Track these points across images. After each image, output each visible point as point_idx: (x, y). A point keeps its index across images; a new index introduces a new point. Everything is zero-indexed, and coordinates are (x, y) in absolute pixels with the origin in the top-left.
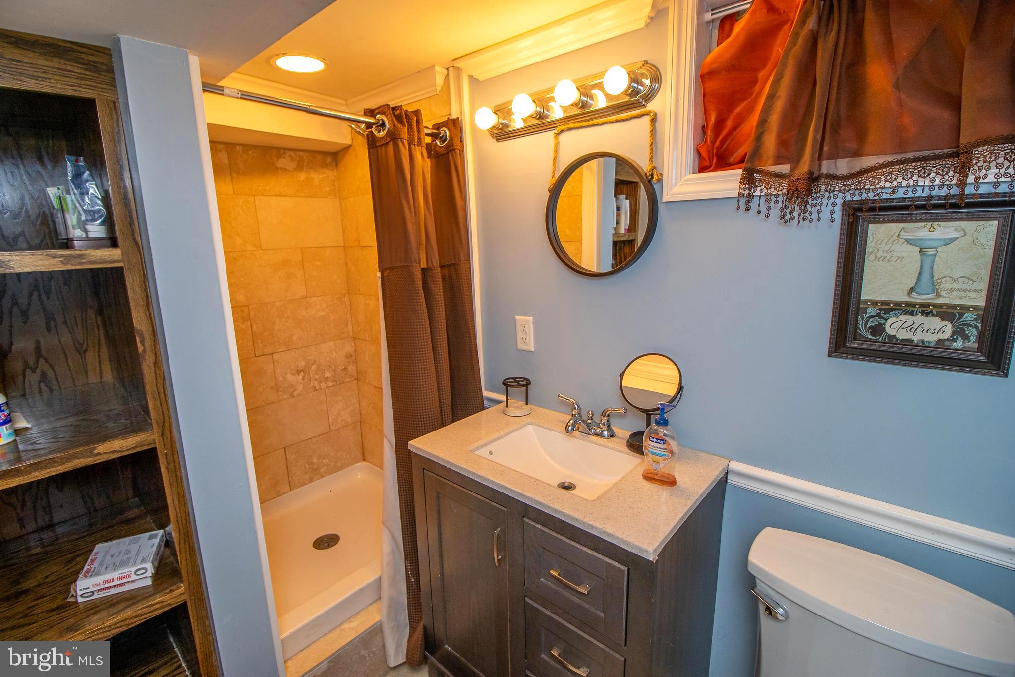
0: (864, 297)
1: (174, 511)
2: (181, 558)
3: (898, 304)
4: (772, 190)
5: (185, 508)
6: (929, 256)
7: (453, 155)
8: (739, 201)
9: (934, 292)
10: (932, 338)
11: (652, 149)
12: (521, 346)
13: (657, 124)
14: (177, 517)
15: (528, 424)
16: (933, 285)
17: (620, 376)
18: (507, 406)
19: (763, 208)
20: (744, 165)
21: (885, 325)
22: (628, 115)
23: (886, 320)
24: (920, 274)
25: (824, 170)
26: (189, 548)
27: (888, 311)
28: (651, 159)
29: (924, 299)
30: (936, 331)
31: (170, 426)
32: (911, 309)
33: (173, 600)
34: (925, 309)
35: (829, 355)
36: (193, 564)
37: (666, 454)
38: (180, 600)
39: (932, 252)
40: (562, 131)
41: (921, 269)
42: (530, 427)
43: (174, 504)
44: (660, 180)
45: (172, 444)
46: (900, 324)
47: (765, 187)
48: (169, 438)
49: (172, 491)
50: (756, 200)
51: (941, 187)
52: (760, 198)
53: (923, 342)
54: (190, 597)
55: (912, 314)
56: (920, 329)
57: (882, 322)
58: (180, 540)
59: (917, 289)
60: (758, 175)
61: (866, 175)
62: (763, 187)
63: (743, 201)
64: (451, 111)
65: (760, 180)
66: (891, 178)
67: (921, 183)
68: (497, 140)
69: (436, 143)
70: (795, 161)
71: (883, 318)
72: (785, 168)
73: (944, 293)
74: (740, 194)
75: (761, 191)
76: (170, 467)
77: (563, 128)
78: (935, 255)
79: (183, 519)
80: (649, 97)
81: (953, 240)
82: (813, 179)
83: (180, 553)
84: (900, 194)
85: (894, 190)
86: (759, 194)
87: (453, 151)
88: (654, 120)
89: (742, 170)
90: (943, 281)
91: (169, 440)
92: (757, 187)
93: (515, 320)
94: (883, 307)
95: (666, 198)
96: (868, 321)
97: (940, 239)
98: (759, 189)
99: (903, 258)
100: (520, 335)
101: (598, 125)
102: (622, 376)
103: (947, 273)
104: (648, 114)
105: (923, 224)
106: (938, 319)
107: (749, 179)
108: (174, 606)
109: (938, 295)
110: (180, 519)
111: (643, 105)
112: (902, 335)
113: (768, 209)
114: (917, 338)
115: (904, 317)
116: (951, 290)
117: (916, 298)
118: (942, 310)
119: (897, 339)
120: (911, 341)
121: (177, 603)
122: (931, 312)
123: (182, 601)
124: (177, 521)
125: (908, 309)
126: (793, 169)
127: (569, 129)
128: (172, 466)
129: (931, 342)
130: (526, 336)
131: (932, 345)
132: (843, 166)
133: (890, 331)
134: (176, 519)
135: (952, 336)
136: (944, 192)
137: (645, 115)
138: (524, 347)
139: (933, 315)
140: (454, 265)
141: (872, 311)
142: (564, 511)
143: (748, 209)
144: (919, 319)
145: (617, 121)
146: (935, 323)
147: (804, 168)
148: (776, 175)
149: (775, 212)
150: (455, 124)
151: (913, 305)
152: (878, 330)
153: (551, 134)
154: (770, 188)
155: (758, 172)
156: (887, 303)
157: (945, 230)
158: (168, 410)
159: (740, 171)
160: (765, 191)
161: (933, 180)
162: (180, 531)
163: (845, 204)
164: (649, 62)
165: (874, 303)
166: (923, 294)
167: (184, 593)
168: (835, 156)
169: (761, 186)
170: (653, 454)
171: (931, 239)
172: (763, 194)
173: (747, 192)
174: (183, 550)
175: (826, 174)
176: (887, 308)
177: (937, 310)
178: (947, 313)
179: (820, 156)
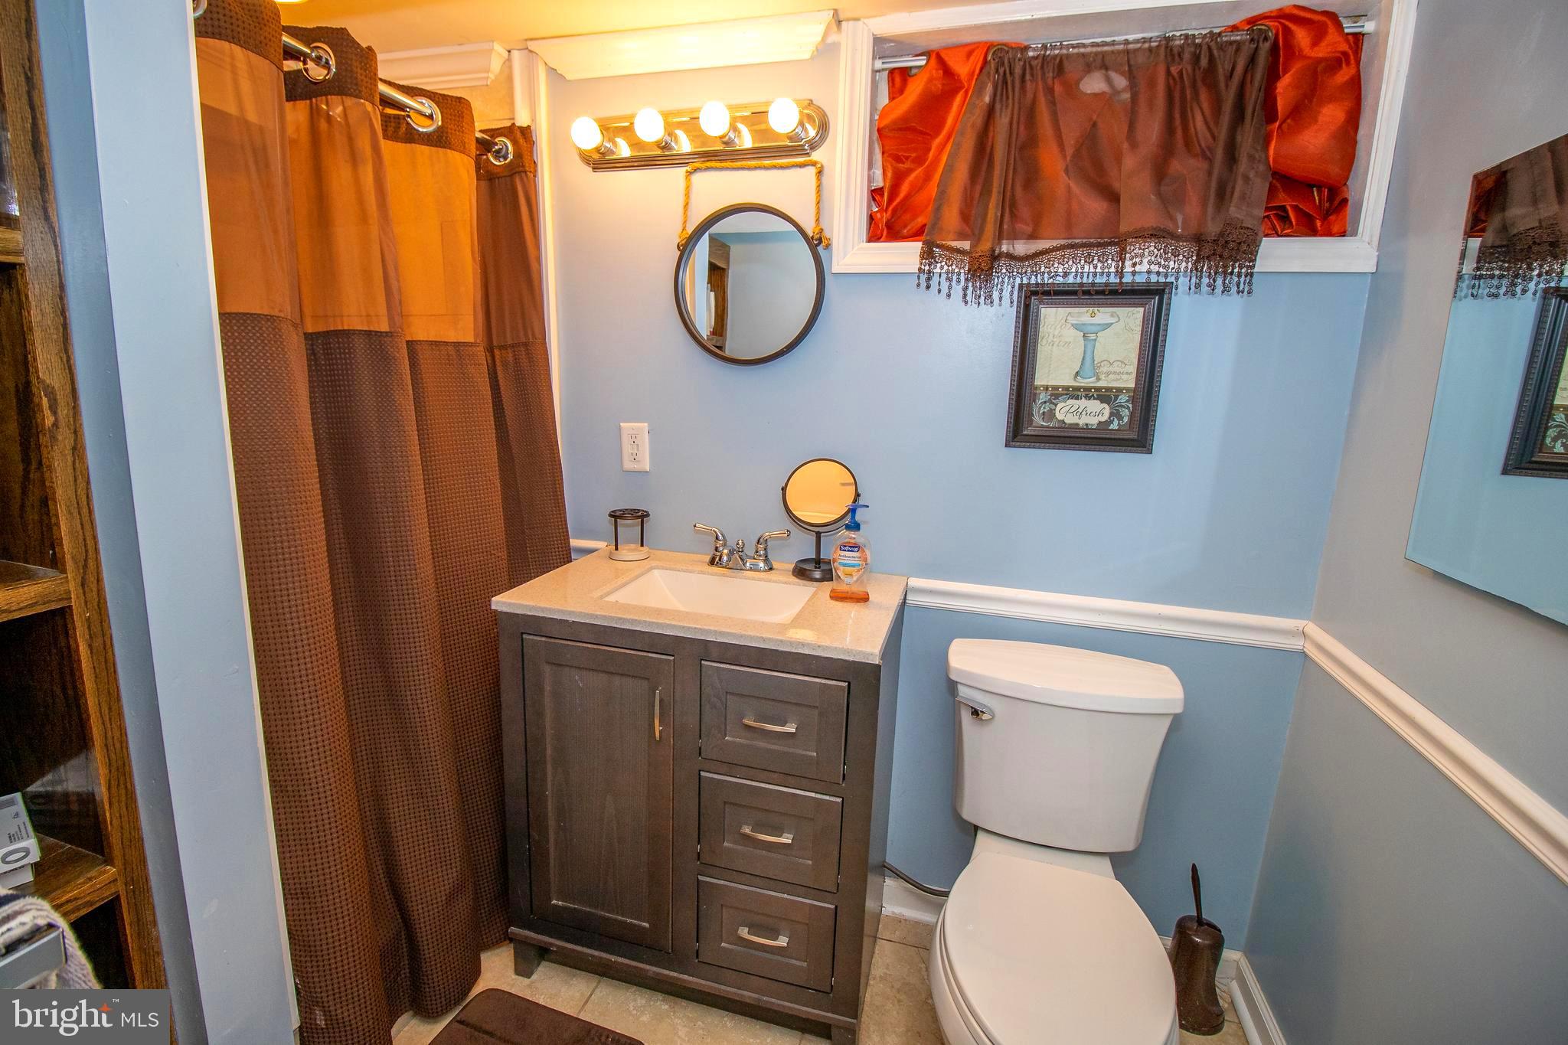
0: (1037, 383)
1: (101, 727)
2: (110, 814)
3: (1066, 388)
4: (954, 267)
5: (120, 720)
6: (1090, 340)
7: (522, 180)
8: (919, 278)
9: (1095, 376)
10: (1093, 421)
11: (818, 208)
12: (628, 465)
13: (825, 179)
14: (106, 738)
15: (652, 568)
16: (1094, 369)
17: (782, 489)
18: (617, 549)
19: (945, 285)
20: (923, 238)
21: (1055, 410)
22: (788, 163)
23: (1056, 405)
24: (1084, 359)
25: (1004, 248)
26: (126, 795)
27: (1057, 396)
28: (818, 220)
29: (1087, 383)
30: (1097, 414)
31: (98, 567)
32: (1076, 393)
33: (95, 894)
34: (1087, 393)
35: (1007, 445)
36: (132, 824)
37: (860, 563)
38: (107, 894)
39: (1093, 337)
40: (696, 170)
41: (1085, 353)
42: (656, 572)
43: (101, 713)
44: (828, 246)
45: (99, 602)
46: (1067, 408)
47: (946, 263)
48: (95, 589)
49: (98, 689)
50: (936, 276)
51: (1102, 274)
52: (940, 275)
53: (1087, 425)
54: (126, 885)
55: (1077, 398)
56: (1084, 413)
57: (1053, 407)
58: (110, 780)
59: (1081, 373)
60: (937, 250)
61: (1041, 257)
62: (943, 263)
63: (923, 277)
64: (514, 114)
65: (940, 255)
66: (1064, 261)
67: (1086, 269)
68: (594, 168)
69: (488, 159)
70: (976, 237)
71: (1054, 404)
72: (966, 245)
73: (1102, 377)
74: (920, 269)
75: (942, 268)
76: (95, 644)
77: (697, 165)
78: (1095, 340)
79: (116, 741)
80: (814, 145)
81: (1109, 325)
82: (995, 257)
83: (110, 804)
84: (1070, 280)
85: (1066, 274)
86: (939, 271)
87: (523, 175)
88: (820, 173)
89: (921, 243)
90: (1102, 364)
91: (95, 593)
92: (937, 263)
93: (620, 428)
94: (1053, 392)
95: (836, 268)
96: (1041, 407)
97: (1099, 325)
98: (939, 265)
99: (1070, 343)
100: (627, 449)
101: (749, 169)
102: (784, 489)
103: (1105, 357)
104: (814, 164)
105: (1085, 309)
106: (1098, 402)
107: (928, 255)
108: (98, 905)
109: (1098, 379)
110: (110, 740)
111: (808, 154)
112: (1070, 420)
113: (950, 288)
114: (1082, 422)
115: (1071, 402)
116: (1108, 374)
117: (1082, 382)
118: (1101, 393)
119: (1066, 424)
120: (1077, 424)
121: (103, 899)
122: (1093, 395)
123: (112, 895)
124: (106, 745)
125: (1073, 393)
126: (972, 246)
127: (708, 169)
128: (98, 643)
129: (1092, 425)
130: (638, 450)
131: (1094, 427)
132: (1021, 248)
133: (1059, 416)
134: (104, 741)
135: (1109, 418)
136: (1104, 280)
137: (808, 165)
138: (636, 466)
139: (1094, 399)
140: (526, 345)
141: (1043, 397)
142: (764, 636)
143: (928, 287)
144: (1083, 403)
145: (774, 167)
146: (1095, 405)
147: (985, 246)
148: (958, 251)
149: (957, 290)
150: (523, 136)
151: (1077, 389)
152: (1050, 416)
153: (680, 172)
154: (952, 265)
155: (938, 246)
156: (1056, 388)
157: (1103, 315)
158: (95, 537)
159: (919, 245)
160: (946, 267)
161: (1095, 267)
162: (110, 764)
163: (1021, 286)
164: (814, 102)
165: (1046, 388)
166: (1086, 378)
167: (115, 880)
168: (1014, 236)
169: (941, 262)
170: (845, 565)
171: (1092, 325)
172: (944, 271)
173: (927, 268)
174: (115, 800)
175: (1006, 253)
176: (1058, 393)
177: (1098, 393)
178: (1105, 396)
179: (1000, 237)
